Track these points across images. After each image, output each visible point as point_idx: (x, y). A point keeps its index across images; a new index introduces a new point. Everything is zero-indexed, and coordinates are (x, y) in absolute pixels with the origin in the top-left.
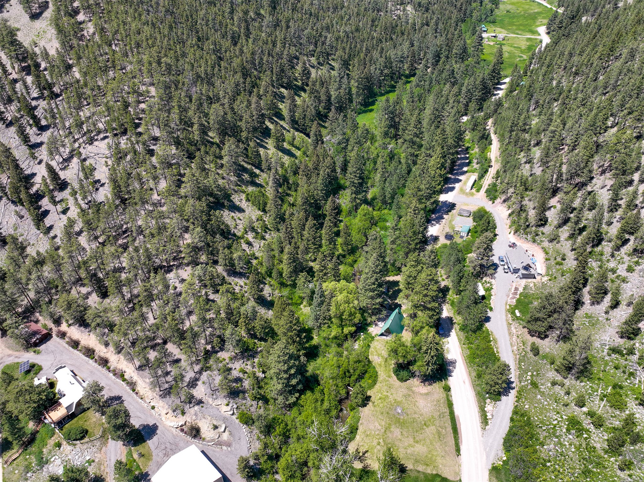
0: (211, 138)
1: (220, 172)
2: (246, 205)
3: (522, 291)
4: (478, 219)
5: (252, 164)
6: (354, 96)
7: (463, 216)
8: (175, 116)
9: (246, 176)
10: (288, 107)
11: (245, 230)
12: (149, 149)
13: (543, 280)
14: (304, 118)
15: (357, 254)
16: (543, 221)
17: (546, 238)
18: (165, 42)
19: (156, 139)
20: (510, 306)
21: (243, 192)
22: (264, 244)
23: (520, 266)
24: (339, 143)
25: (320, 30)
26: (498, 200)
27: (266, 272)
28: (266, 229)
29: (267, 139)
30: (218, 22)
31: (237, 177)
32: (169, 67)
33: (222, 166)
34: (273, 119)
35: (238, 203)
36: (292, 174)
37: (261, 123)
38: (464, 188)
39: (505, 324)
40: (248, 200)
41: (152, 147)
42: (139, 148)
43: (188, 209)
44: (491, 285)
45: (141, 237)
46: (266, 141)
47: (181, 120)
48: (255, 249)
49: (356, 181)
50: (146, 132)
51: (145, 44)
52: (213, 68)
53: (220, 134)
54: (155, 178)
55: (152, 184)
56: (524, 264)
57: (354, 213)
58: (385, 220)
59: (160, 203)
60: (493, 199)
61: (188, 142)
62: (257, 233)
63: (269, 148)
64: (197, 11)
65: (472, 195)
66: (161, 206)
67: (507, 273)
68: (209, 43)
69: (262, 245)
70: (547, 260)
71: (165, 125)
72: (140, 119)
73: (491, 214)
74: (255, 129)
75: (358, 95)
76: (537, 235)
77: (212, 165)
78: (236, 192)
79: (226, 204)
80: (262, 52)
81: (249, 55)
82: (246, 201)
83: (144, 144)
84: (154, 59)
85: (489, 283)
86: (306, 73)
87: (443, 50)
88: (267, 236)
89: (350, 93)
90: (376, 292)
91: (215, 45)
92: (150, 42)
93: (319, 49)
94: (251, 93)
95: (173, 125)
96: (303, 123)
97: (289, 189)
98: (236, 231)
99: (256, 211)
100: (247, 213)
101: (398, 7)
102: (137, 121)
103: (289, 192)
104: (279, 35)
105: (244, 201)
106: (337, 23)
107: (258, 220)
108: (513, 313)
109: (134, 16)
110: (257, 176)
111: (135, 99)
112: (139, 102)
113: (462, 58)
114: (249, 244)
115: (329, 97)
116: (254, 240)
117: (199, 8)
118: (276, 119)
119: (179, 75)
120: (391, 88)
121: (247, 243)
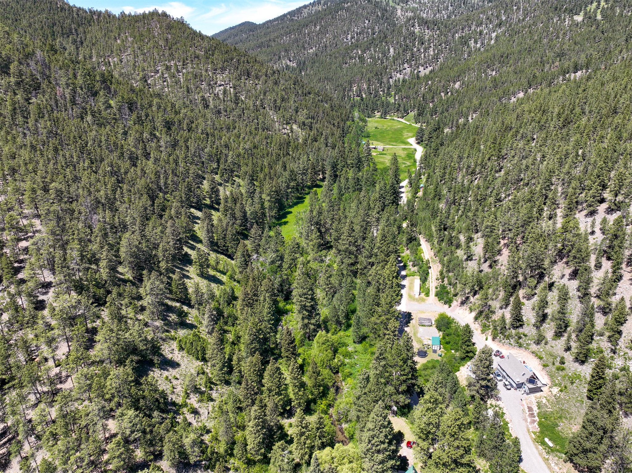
0: (121, 274)
1: (141, 317)
2: (180, 356)
3: (538, 411)
4: (443, 328)
5: (178, 301)
6: (267, 210)
7: (425, 326)
8: (74, 253)
9: (173, 317)
10: (205, 228)
11: (187, 393)
12: (37, 301)
13: (554, 393)
14: (224, 238)
15: (329, 396)
16: (518, 321)
17: (531, 340)
18: (51, 166)
19: (47, 286)
20: (535, 433)
21: (173, 339)
22: (214, 407)
23: (523, 380)
24: (273, 262)
25: (220, 148)
26: (454, 303)
27: (226, 451)
28: (210, 383)
29: (187, 267)
30: (112, 143)
31: (162, 320)
32: (59, 193)
33: (143, 309)
34: (189, 243)
35: (169, 356)
36: (226, 304)
37: (179, 249)
38: (412, 294)
39: (541, 460)
40: (181, 349)
41: (41, 298)
42: (23, 301)
43: (111, 384)
44: (500, 409)
45: (32, 439)
46: (187, 269)
47: (82, 257)
48: (203, 417)
49: (308, 304)
50: (32, 277)
51: (22, 170)
52: (114, 191)
53: (133, 268)
54: (50, 342)
55: (45, 350)
56: (528, 376)
57: (307, 341)
58: (345, 345)
59: (60, 378)
60: (449, 302)
61: (94, 285)
62: (202, 393)
63: (192, 277)
64: (86, 132)
65: (423, 300)
66: (61, 382)
67: (510, 389)
68: (104, 165)
69: (210, 409)
70: (545, 366)
71: (62, 267)
72: (21, 261)
73: (453, 319)
74: (174, 257)
75: (271, 209)
76: (520, 338)
77: (130, 310)
78: (164, 340)
79: (156, 361)
80: (165, 171)
81: (152, 176)
82: (179, 350)
83: (30, 295)
84: (38, 186)
85: (496, 406)
86: (214, 191)
87: (339, 161)
88: (214, 395)
89: (263, 207)
90: (387, 453)
91: (112, 166)
92: (30, 167)
93: (222, 166)
94: (161, 216)
95: (72, 266)
96: (223, 243)
97: (226, 323)
98: (174, 397)
99: (194, 361)
100: (183, 366)
101: (285, 126)
102: (16, 265)
103: (226, 328)
104: (180, 153)
105: (176, 352)
106: (234, 141)
107: (198, 374)
108: (543, 443)
109: (7, 139)
110: (186, 314)
111: (13, 237)
112: (19, 240)
113: (359, 167)
114: (195, 412)
115: (245, 213)
116: (199, 404)
117: (88, 130)
118: (192, 243)
119: (71, 202)
120: (297, 199)
121: (192, 413)
